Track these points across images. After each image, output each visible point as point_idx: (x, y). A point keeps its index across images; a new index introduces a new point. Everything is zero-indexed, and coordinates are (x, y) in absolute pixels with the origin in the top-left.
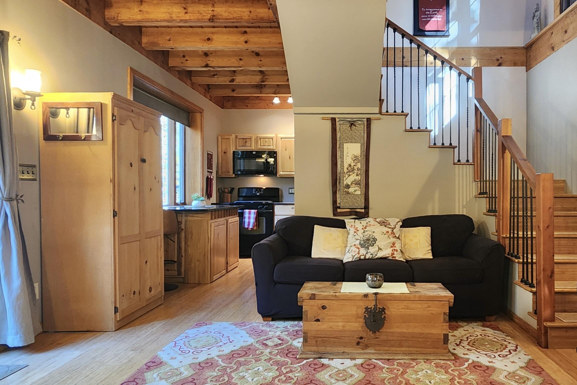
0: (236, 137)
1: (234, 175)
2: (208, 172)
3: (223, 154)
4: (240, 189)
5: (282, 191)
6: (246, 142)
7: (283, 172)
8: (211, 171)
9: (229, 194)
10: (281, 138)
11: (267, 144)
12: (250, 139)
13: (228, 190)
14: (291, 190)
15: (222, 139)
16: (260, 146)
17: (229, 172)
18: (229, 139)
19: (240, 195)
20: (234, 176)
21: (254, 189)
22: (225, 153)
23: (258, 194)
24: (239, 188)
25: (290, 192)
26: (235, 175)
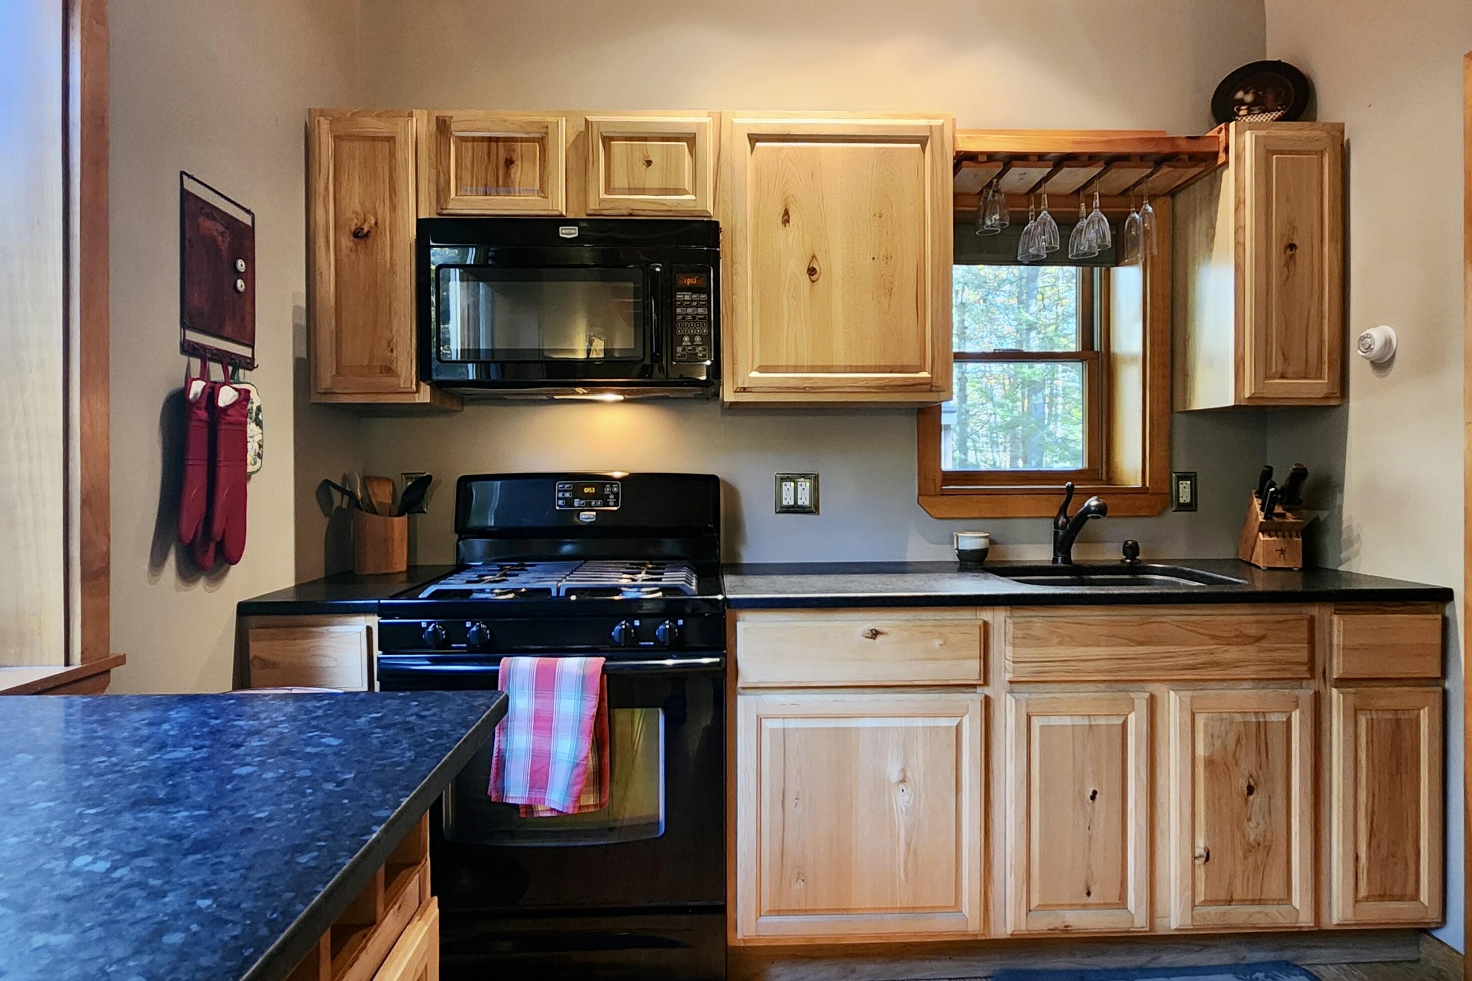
0: (443, 126)
1: (426, 389)
2: (189, 349)
3: (346, 242)
4: (475, 488)
5: (733, 492)
6: (509, 162)
7: (762, 369)
8: (246, 352)
9: (400, 523)
10: (754, 139)
11: (653, 178)
12: (542, 141)
13: (394, 495)
14: (788, 486)
15: (337, 139)
16: (608, 190)
17: (388, 370)
18: (391, 139)
19: (474, 522)
20: (425, 395)
21: (559, 486)
22: (359, 235)
23: (587, 516)
24: (465, 483)
25: (788, 500)
26: (438, 387)
